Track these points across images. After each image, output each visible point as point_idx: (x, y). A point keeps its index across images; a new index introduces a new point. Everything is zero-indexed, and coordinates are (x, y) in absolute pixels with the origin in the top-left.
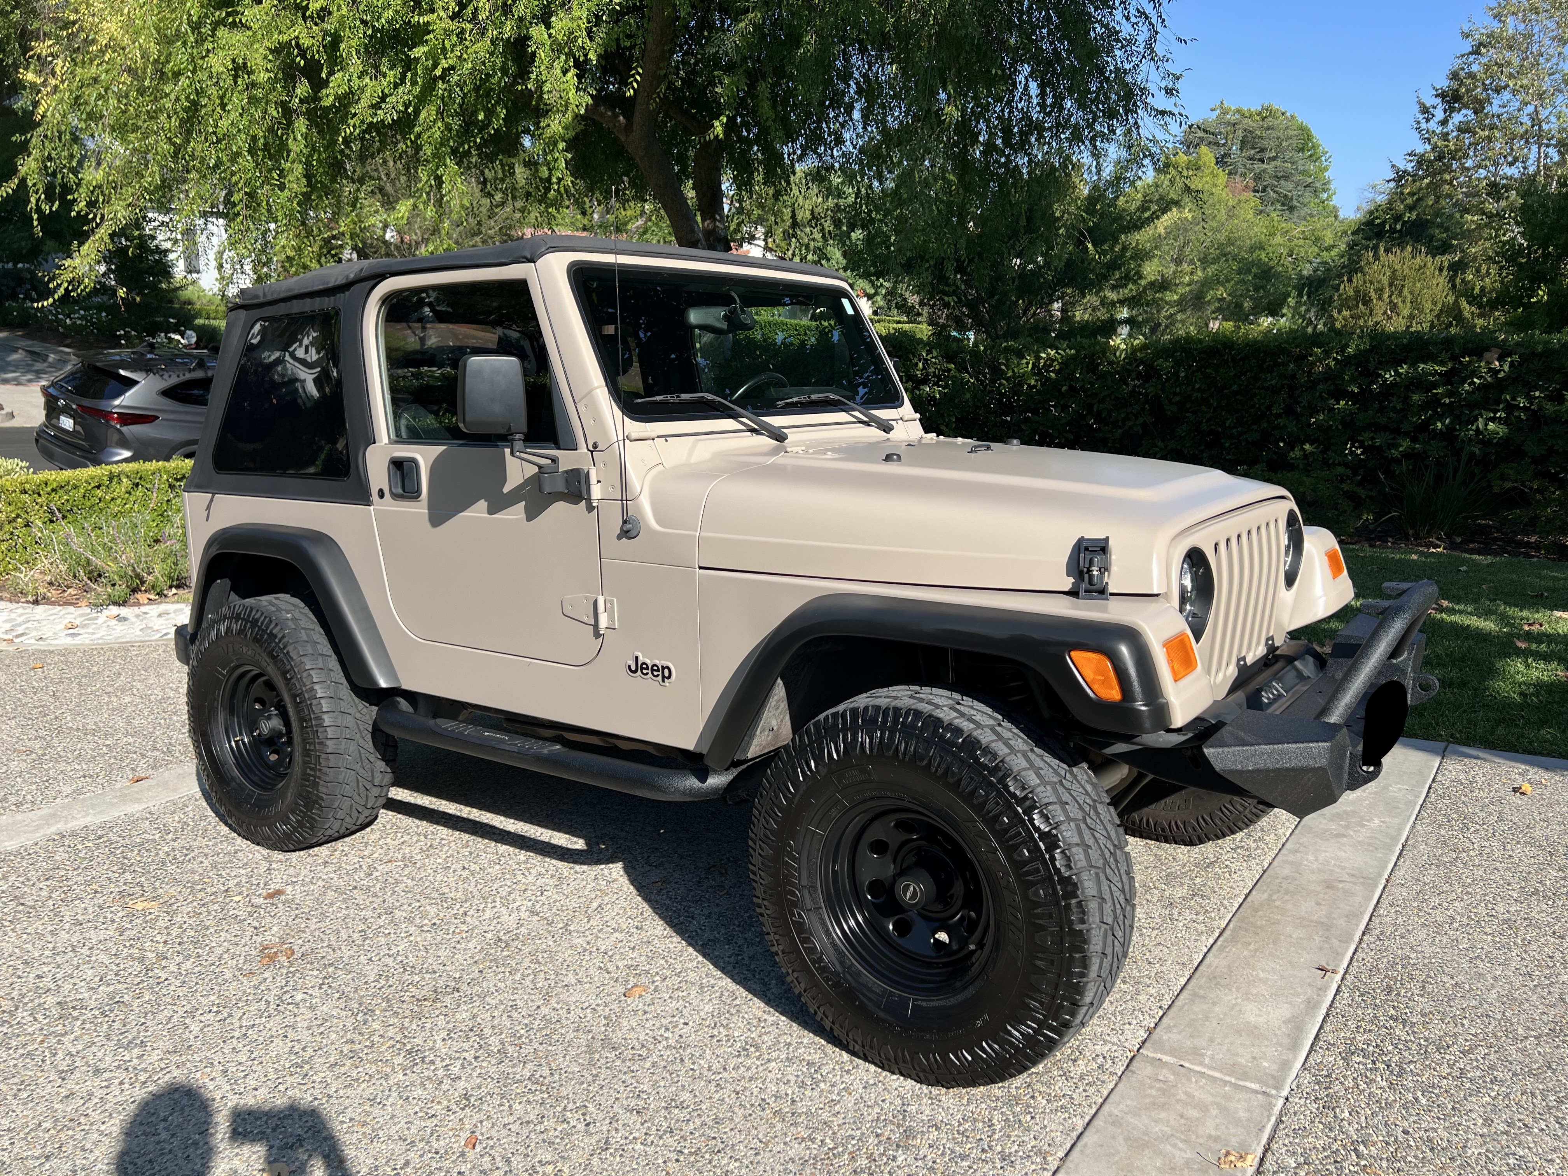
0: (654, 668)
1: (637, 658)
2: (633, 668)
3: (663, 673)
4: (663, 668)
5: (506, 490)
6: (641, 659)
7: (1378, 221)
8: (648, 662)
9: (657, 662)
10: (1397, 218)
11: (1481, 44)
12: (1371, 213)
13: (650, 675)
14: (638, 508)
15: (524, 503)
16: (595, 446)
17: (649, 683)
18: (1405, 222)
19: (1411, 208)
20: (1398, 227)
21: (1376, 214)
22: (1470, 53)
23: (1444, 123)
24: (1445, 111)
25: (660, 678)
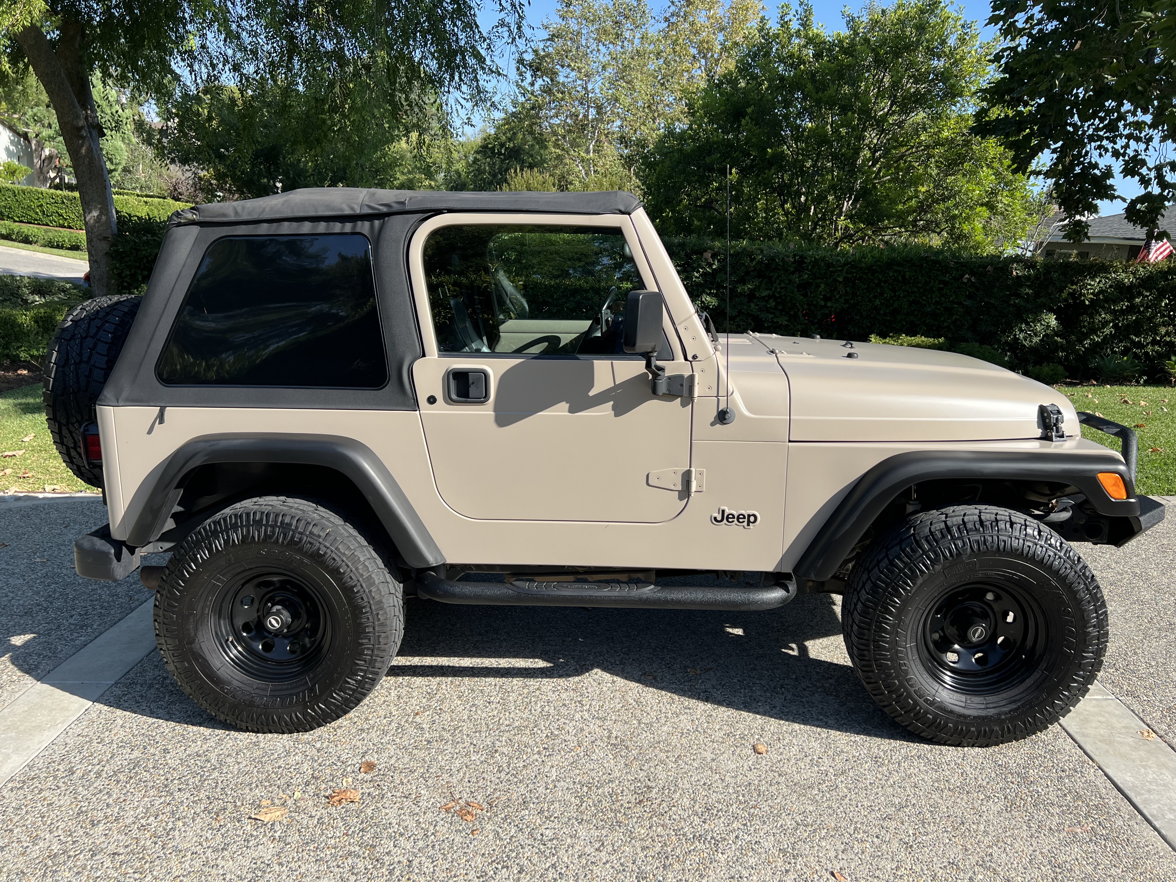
0: (739, 518)
1: (723, 511)
2: (719, 518)
3: (750, 520)
4: (749, 516)
5: (591, 393)
6: (727, 512)
7: (490, 146)
8: (734, 513)
9: (743, 512)
10: (502, 145)
11: (553, 35)
12: (485, 140)
13: (736, 522)
14: (735, 403)
15: (612, 403)
16: (695, 357)
17: (735, 528)
18: (506, 149)
19: (510, 140)
20: (503, 151)
21: (488, 141)
22: (548, 40)
23: (532, 84)
24: (532, 76)
25: (745, 524)
